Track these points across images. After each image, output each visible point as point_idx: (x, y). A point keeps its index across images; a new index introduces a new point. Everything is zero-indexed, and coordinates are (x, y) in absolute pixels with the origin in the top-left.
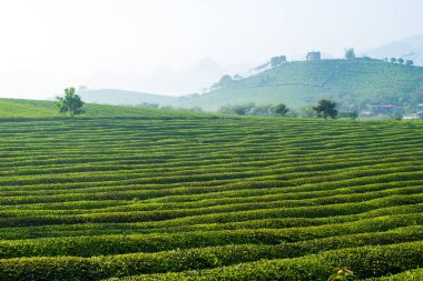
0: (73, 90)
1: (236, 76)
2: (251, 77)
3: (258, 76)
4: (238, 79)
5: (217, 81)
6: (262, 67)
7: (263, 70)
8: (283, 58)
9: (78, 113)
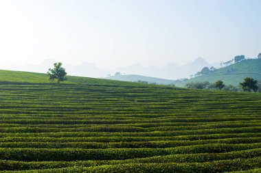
0: (60, 64)
1: (212, 68)
2: (221, 69)
3: (226, 68)
4: (213, 70)
5: (200, 71)
6: (229, 62)
7: (229, 64)
8: (243, 57)
9: (62, 80)
